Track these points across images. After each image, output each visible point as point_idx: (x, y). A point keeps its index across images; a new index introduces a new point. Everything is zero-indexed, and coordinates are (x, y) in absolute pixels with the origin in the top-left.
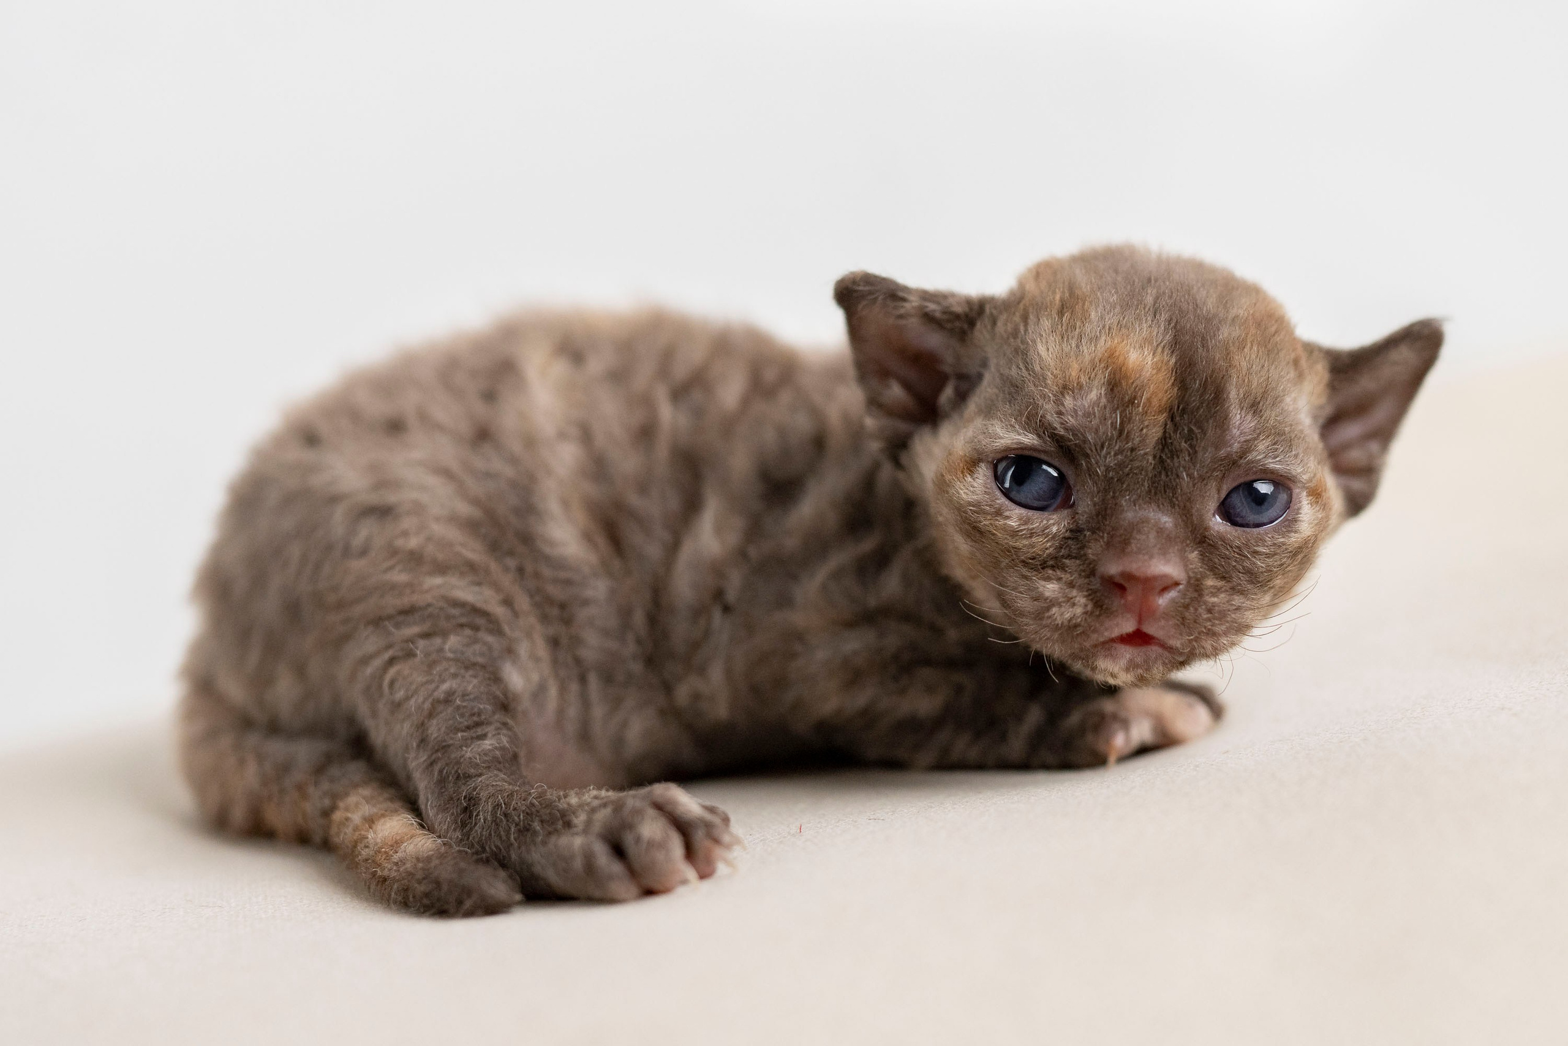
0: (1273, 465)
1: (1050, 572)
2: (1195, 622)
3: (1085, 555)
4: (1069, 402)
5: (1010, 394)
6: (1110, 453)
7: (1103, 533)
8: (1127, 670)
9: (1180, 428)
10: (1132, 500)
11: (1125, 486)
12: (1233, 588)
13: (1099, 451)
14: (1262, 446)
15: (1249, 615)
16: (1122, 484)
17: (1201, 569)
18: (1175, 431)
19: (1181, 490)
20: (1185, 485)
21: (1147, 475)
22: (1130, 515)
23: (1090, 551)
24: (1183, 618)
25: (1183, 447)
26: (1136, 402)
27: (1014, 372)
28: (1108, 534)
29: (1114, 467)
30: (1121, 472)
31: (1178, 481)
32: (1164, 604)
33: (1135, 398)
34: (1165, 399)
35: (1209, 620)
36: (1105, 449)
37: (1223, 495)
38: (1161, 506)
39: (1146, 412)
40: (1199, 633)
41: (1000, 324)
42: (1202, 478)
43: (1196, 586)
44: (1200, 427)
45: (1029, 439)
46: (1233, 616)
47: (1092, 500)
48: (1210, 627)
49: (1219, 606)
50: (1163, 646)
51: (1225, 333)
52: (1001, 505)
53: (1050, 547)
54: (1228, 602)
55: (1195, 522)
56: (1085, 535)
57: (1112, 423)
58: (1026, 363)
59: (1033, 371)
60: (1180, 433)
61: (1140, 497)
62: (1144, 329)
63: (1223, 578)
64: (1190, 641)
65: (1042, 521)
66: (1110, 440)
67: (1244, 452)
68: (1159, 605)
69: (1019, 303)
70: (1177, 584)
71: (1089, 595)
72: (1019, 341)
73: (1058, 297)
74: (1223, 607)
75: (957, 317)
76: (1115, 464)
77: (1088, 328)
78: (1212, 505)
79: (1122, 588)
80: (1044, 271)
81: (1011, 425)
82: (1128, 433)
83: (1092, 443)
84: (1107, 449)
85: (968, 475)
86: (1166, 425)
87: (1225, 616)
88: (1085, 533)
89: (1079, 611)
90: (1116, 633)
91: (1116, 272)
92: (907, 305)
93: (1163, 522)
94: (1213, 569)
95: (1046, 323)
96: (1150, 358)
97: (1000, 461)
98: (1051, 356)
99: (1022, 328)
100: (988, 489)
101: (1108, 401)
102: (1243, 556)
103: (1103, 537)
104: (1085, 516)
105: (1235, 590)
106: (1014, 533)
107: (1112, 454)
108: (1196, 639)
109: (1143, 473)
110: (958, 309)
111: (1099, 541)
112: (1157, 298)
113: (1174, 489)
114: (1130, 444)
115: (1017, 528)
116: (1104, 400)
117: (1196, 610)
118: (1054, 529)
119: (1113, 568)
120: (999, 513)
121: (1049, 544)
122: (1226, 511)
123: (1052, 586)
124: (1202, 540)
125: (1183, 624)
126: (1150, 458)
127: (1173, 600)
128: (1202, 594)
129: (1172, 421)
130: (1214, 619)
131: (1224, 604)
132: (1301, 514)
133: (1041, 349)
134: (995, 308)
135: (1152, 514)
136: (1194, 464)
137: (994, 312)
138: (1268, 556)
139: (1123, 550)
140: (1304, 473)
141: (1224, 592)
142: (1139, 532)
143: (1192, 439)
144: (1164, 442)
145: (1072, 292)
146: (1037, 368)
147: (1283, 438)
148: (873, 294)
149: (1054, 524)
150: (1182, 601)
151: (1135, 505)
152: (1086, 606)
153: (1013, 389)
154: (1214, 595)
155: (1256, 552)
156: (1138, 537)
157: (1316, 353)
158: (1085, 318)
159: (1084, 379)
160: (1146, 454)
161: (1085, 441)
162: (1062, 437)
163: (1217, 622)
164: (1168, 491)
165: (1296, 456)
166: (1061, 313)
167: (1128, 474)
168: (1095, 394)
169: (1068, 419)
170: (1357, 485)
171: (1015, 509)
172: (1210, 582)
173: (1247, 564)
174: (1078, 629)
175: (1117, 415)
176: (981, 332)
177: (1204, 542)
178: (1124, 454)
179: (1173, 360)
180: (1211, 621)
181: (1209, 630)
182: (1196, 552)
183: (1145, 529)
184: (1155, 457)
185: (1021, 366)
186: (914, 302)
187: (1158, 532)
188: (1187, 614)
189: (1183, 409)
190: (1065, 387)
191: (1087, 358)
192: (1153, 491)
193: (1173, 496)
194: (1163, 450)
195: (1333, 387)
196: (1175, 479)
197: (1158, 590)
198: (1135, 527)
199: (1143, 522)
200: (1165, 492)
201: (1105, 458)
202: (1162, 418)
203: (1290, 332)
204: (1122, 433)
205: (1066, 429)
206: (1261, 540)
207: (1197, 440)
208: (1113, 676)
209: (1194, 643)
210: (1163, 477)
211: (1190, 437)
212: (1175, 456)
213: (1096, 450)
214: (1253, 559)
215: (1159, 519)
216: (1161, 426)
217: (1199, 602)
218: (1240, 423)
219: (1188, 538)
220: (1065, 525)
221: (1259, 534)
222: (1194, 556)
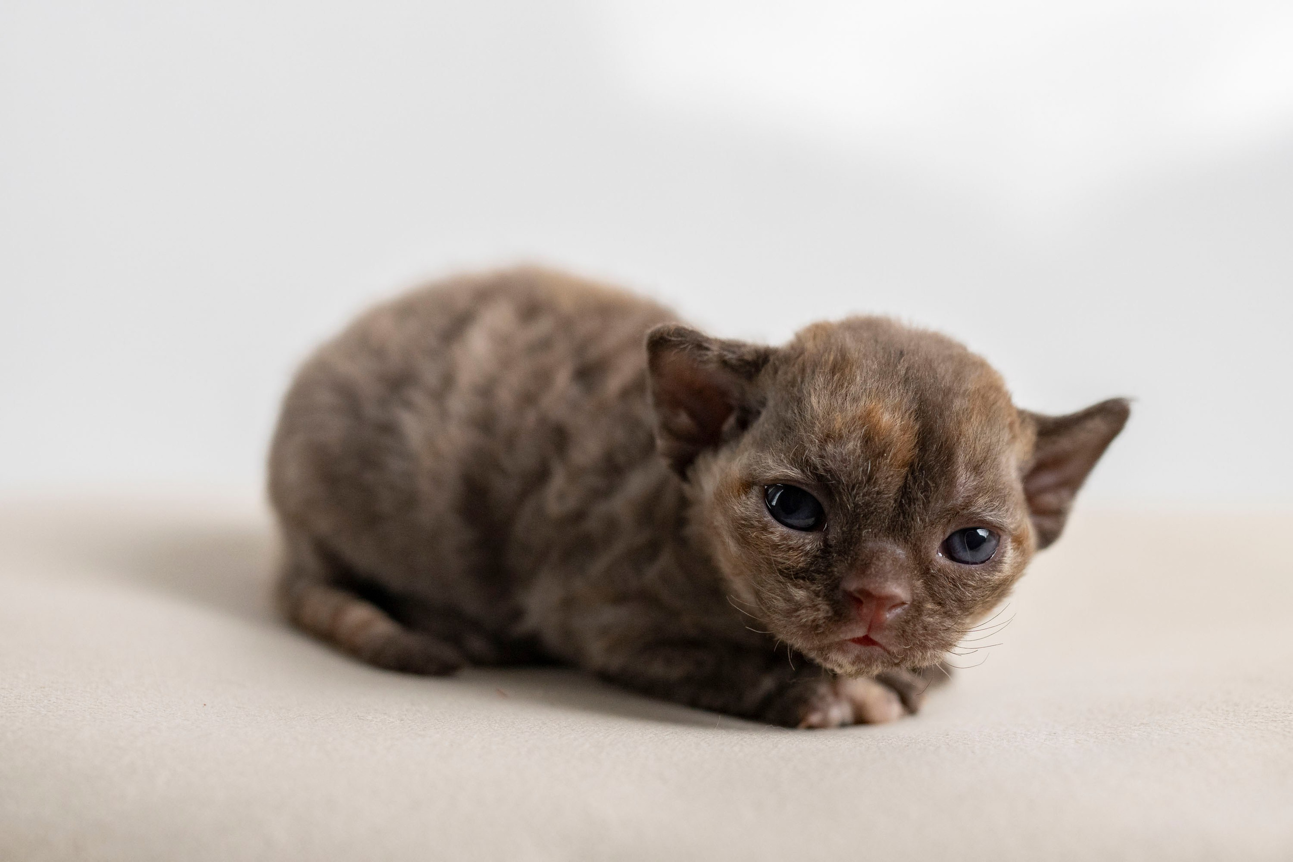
0: (989, 517)
1: (801, 581)
2: (912, 635)
3: (832, 571)
4: (830, 448)
5: (783, 432)
6: (859, 494)
7: (848, 556)
8: (853, 663)
9: (918, 481)
10: (874, 532)
11: (869, 521)
12: (945, 613)
13: (850, 491)
14: (981, 501)
15: (955, 635)
16: (867, 520)
17: (923, 595)
18: (914, 483)
19: (914, 530)
20: (917, 527)
21: (888, 515)
22: (870, 545)
23: (836, 569)
24: (903, 631)
25: (919, 496)
26: (885, 455)
27: (789, 415)
28: (851, 557)
29: (862, 505)
30: (866, 510)
31: (912, 523)
32: (890, 618)
33: (884, 452)
34: (909, 456)
35: (923, 635)
36: (855, 490)
37: (947, 535)
38: (897, 540)
39: (892, 464)
40: (914, 645)
41: (780, 373)
42: (932, 524)
43: (917, 607)
44: (934, 482)
45: (794, 473)
46: (943, 635)
47: (841, 529)
48: (923, 641)
49: (933, 625)
50: (885, 649)
51: (958, 404)
52: (767, 522)
53: (803, 561)
54: (940, 623)
55: (923, 557)
56: (833, 556)
57: (863, 470)
58: (800, 409)
59: (804, 417)
60: (918, 486)
61: (880, 531)
62: (895, 396)
63: (940, 604)
64: (905, 650)
65: (799, 540)
66: (860, 483)
67: (968, 504)
68: (887, 618)
69: (798, 357)
70: (903, 603)
71: (833, 604)
72: (796, 389)
73: (832, 358)
74: (936, 626)
75: (747, 363)
76: (863, 503)
77: (853, 389)
78: (937, 544)
79: (859, 602)
80: (820, 331)
81: (780, 460)
82: (876, 479)
83: (845, 485)
84: (857, 490)
85: (743, 495)
86: (907, 477)
87: (936, 634)
88: (833, 554)
89: (821, 615)
90: (849, 636)
91: (876, 341)
92: (709, 353)
93: (898, 553)
94: (933, 596)
95: (820, 380)
96: (898, 421)
97: (770, 486)
98: (821, 408)
99: (799, 380)
100: (759, 507)
101: (862, 452)
102: (956, 587)
103: (847, 559)
104: (835, 541)
105: (948, 614)
106: (775, 547)
107: (861, 494)
108: (910, 649)
109: (885, 513)
110: (749, 357)
111: (844, 562)
112: (908, 369)
113: (909, 529)
114: (877, 489)
115: (778, 542)
116: (859, 451)
117: (915, 625)
118: (808, 547)
119: (852, 585)
120: (765, 528)
121: (802, 559)
122: (948, 550)
123: (801, 592)
124: (925, 569)
125: (903, 636)
126: (892, 502)
127: (898, 616)
128: (921, 614)
129: (912, 474)
130: (927, 635)
131: (937, 624)
132: (1006, 557)
133: (814, 400)
134: (778, 359)
135: (889, 545)
136: (927, 511)
137: (777, 363)
138: (975, 588)
139: (863, 572)
140: (1012, 523)
141: (938, 614)
142: (878, 559)
143: (928, 491)
144: (904, 490)
145: (844, 357)
146: (808, 417)
147: (997, 494)
148: (684, 344)
149: (809, 543)
150: (905, 617)
151: (875, 537)
152: (828, 612)
153: (786, 429)
154: (930, 616)
155: (965, 584)
156: (877, 563)
157: (1028, 420)
158: (852, 381)
159: (845, 432)
160: (889, 497)
161: (839, 482)
162: (822, 476)
163: (929, 638)
164: (904, 529)
165: (1007, 511)
166: (833, 372)
167: (872, 513)
168: (853, 445)
169: (828, 462)
170: (1048, 523)
171: (779, 527)
172: (929, 606)
173: (958, 593)
174: (819, 629)
175: (868, 464)
176: (765, 378)
177: (927, 573)
178: (871, 496)
179: (917, 427)
180: (925, 636)
181: (922, 643)
182: (921, 581)
183: (884, 557)
184: (896, 501)
185: (796, 411)
186: (715, 350)
187: (893, 561)
188: (907, 628)
189: (922, 467)
190: (828, 436)
191: (850, 414)
192: (892, 528)
193: (907, 535)
194: (902, 497)
195: (1037, 447)
196: (910, 521)
197: (888, 608)
198: (875, 555)
199: (882, 551)
200: (901, 530)
201: (855, 498)
202: (904, 471)
203: (1009, 401)
204: (870, 479)
205: (825, 470)
206: (971, 575)
207: (931, 492)
208: (840, 666)
209: (908, 651)
210: (901, 518)
211: (925, 489)
212: (912, 503)
213: (848, 490)
214: (962, 589)
215: (895, 550)
216: (903, 477)
217: (918, 619)
218: (964, 480)
219: (915, 569)
220: (817, 545)
221: (971, 570)
222: (919, 583)
